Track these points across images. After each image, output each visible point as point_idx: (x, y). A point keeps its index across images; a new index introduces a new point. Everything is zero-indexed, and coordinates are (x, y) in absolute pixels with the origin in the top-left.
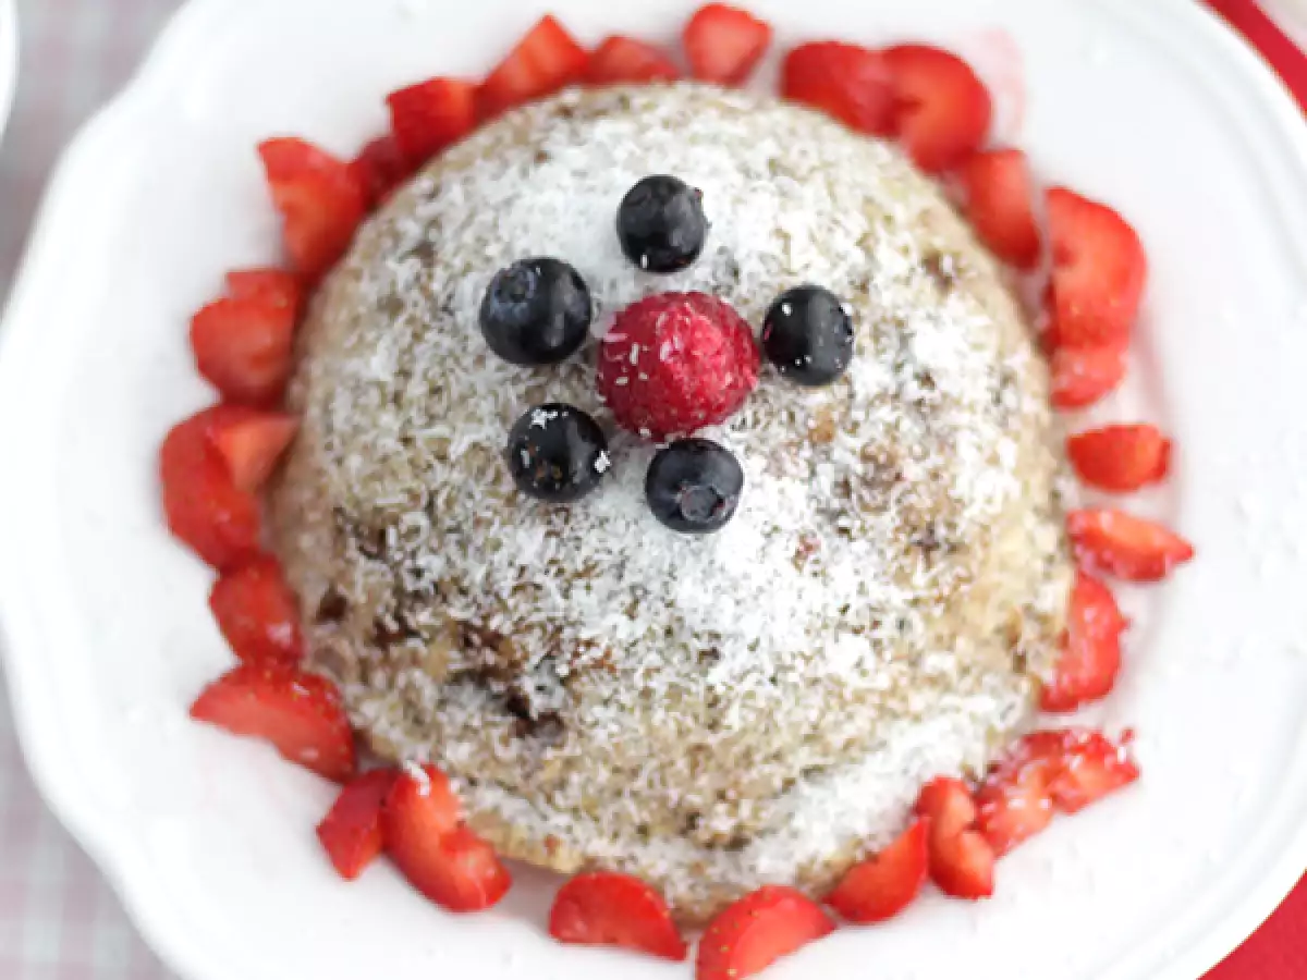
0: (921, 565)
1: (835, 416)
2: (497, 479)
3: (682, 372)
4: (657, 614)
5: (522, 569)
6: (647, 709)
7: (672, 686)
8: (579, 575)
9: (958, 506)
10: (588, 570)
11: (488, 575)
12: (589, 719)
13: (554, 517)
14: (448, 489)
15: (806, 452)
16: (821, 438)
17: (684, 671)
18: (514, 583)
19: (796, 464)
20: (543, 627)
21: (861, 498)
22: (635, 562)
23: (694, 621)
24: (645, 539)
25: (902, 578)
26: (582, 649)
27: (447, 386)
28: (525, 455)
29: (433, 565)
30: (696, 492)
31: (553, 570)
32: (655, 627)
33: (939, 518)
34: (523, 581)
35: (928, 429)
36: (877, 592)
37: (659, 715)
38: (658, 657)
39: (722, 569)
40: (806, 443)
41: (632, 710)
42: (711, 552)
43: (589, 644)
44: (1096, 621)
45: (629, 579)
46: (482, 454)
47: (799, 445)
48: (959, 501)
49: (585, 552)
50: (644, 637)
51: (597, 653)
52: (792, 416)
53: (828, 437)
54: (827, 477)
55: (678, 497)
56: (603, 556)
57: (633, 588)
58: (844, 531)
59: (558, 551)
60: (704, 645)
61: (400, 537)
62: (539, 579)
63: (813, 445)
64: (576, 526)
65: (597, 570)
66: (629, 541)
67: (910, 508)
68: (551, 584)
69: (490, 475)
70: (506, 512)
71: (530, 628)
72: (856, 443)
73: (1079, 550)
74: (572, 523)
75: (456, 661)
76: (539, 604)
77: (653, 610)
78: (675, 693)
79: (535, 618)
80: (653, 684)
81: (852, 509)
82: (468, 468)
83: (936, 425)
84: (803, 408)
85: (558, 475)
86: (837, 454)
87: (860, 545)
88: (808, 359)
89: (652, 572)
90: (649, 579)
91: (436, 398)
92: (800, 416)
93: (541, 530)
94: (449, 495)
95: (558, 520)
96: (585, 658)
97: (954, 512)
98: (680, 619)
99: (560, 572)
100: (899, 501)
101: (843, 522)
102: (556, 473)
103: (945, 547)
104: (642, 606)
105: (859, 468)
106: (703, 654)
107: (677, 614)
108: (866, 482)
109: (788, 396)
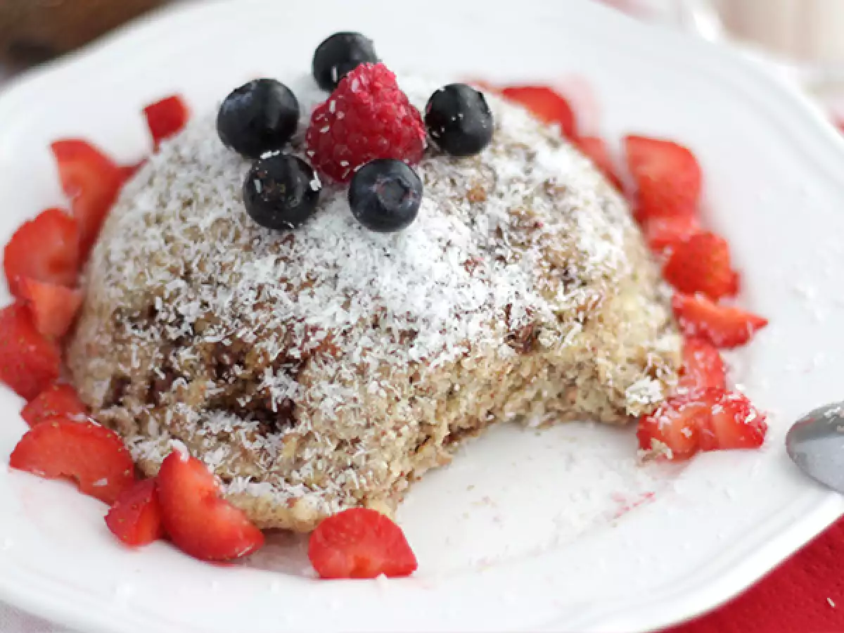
0: (561, 288)
1: (486, 186)
2: (237, 236)
3: (368, 99)
4: (365, 306)
5: (260, 287)
6: (364, 383)
7: (382, 362)
8: (303, 286)
9: (585, 256)
10: (310, 281)
11: (233, 303)
12: (318, 394)
13: (281, 246)
14: (199, 256)
15: (466, 206)
16: (476, 198)
17: (390, 350)
18: (255, 302)
19: (461, 211)
20: (278, 330)
21: (510, 238)
22: (346, 270)
23: (395, 306)
24: (353, 248)
25: (548, 295)
26: (309, 334)
27: (196, 195)
28: (257, 183)
29: (191, 311)
30: (387, 183)
31: (284, 285)
32: (365, 315)
33: (571, 261)
34: (261, 299)
35: (555, 207)
36: (531, 299)
37: (372, 387)
38: (369, 340)
39: (413, 268)
40: (466, 200)
41: (352, 382)
42: (403, 255)
43: (314, 330)
44: (704, 359)
45: (341, 284)
46: (224, 224)
47: (461, 200)
48: (585, 253)
49: (307, 266)
50: (357, 325)
51: (321, 335)
52: (453, 181)
53: (482, 199)
54: (483, 225)
55: (375, 188)
56: (321, 269)
57: (345, 290)
58: (501, 258)
59: (286, 269)
60: (403, 325)
61: (164, 301)
62: (274, 292)
63: (471, 202)
64: (299, 249)
65: (318, 282)
66: (339, 252)
67: (547, 249)
68: (283, 295)
69: (231, 234)
70: (244, 255)
71: (268, 335)
72: (504, 203)
73: (682, 322)
74: (295, 246)
75: (211, 389)
76: (274, 312)
77: (363, 303)
78: (384, 368)
79: (271, 325)
80: (367, 360)
81: (505, 244)
82: (215, 236)
83: (560, 204)
84: (461, 176)
85: (283, 190)
86: (489, 209)
87: (513, 268)
88: (461, 115)
89: (360, 275)
90: (357, 280)
91: (188, 209)
92: (459, 182)
93: (272, 258)
94: (200, 261)
95: (284, 248)
96: (314, 342)
97: (582, 259)
98: (384, 309)
99: (289, 288)
100: (539, 243)
101: (498, 252)
102: (281, 188)
103: (578, 282)
104: (354, 302)
105: (507, 218)
106: (403, 334)
107: (381, 304)
108: (512, 228)
109: (448, 169)
